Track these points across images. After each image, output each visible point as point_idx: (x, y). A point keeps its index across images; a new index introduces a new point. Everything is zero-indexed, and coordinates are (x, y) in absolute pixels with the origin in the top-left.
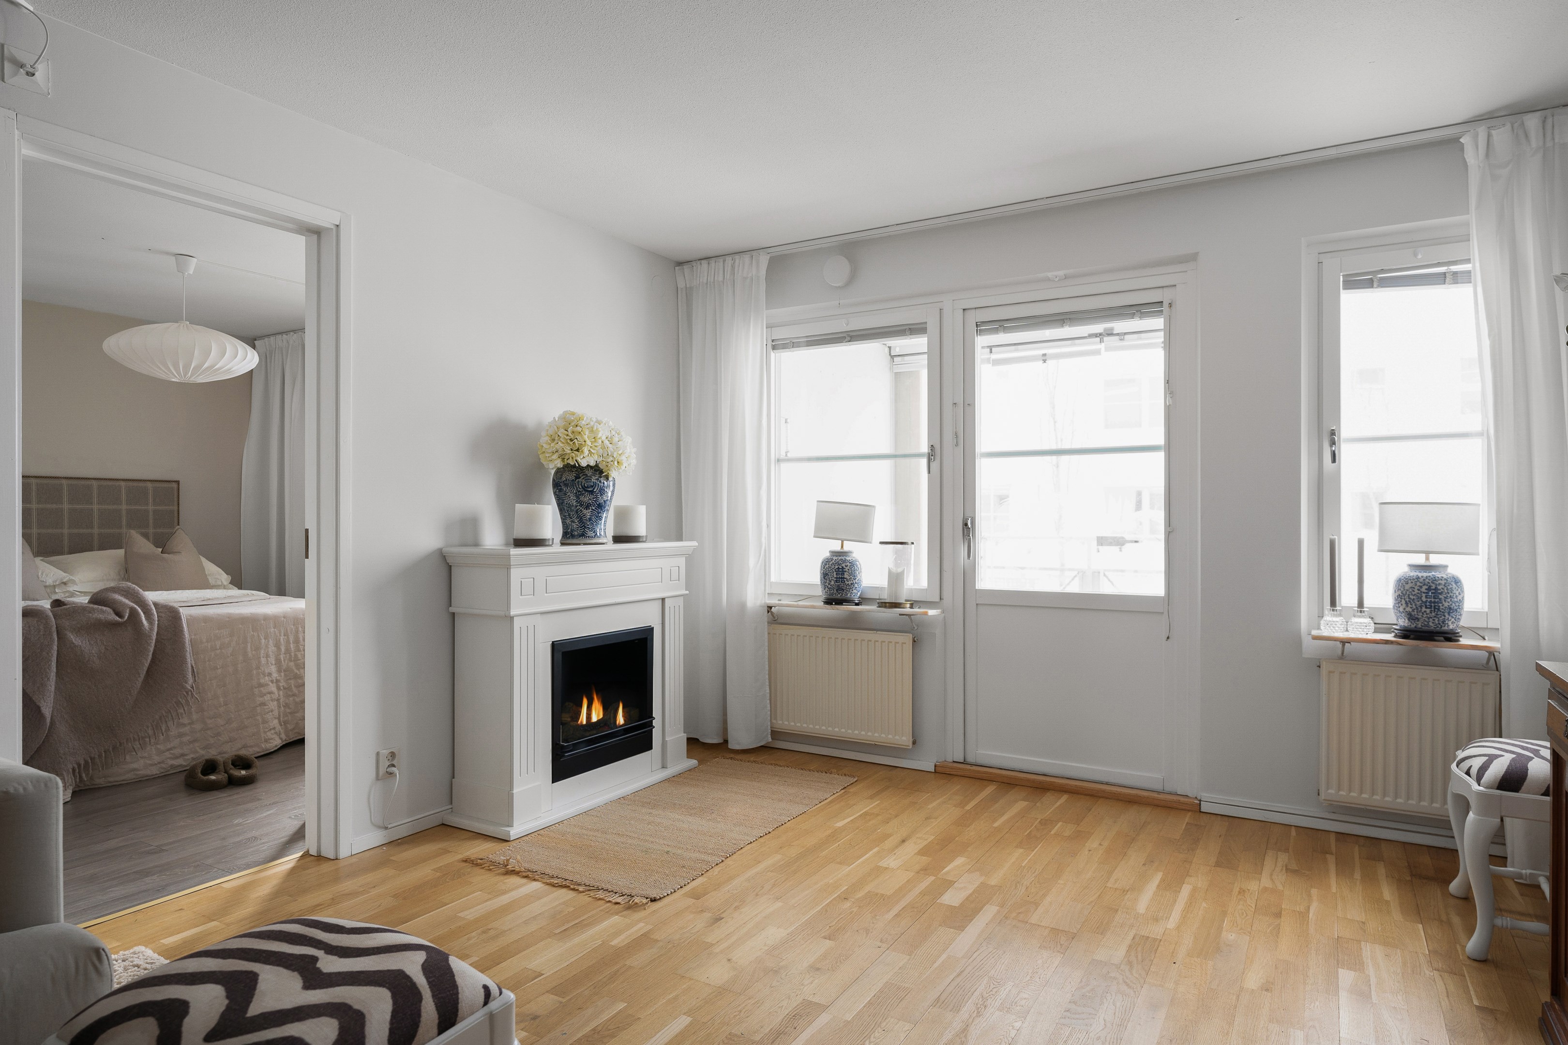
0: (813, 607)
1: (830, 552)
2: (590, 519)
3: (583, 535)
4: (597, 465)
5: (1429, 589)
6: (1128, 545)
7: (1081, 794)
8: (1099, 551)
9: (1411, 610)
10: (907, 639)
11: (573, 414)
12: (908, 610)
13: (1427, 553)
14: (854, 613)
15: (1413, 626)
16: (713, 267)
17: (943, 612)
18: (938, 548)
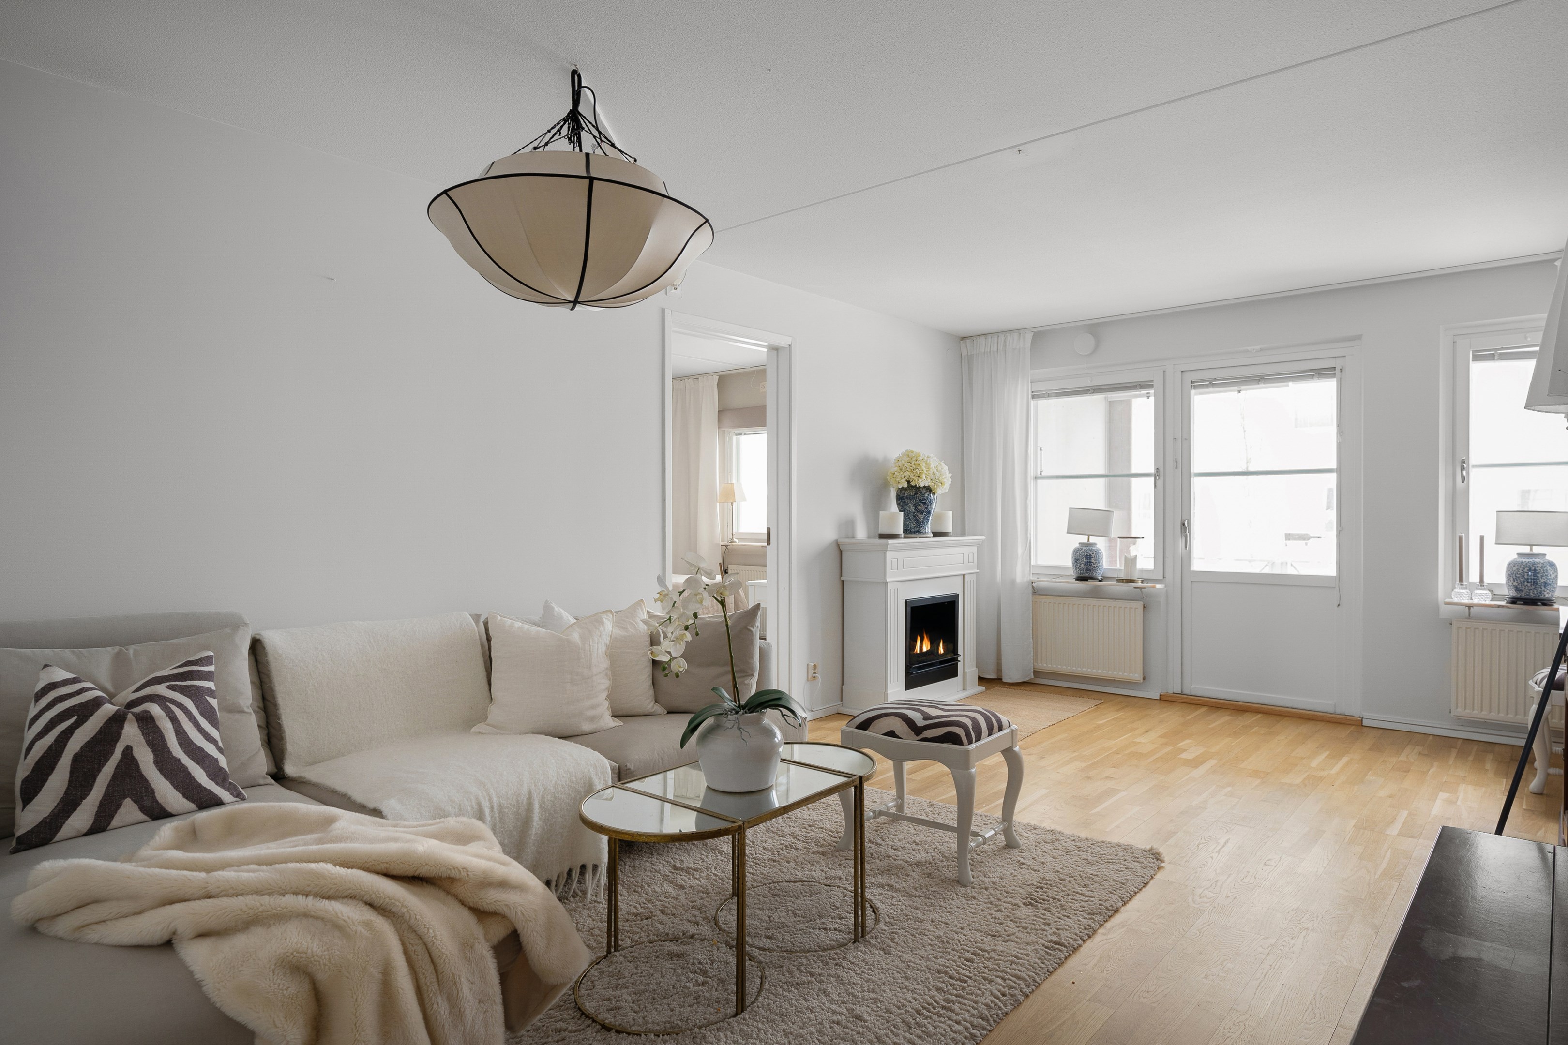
0: (1068, 583)
1: (1079, 543)
2: (923, 521)
3: (918, 531)
4: (929, 486)
5: (1530, 570)
6: (1311, 540)
7: (1272, 714)
8: (1286, 545)
9: (1517, 584)
10: (1139, 605)
11: (912, 452)
12: (1139, 584)
13: (1531, 545)
14: (1097, 587)
15: (1519, 595)
16: (990, 342)
17: (1166, 587)
18: (1162, 540)
